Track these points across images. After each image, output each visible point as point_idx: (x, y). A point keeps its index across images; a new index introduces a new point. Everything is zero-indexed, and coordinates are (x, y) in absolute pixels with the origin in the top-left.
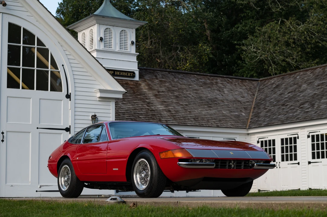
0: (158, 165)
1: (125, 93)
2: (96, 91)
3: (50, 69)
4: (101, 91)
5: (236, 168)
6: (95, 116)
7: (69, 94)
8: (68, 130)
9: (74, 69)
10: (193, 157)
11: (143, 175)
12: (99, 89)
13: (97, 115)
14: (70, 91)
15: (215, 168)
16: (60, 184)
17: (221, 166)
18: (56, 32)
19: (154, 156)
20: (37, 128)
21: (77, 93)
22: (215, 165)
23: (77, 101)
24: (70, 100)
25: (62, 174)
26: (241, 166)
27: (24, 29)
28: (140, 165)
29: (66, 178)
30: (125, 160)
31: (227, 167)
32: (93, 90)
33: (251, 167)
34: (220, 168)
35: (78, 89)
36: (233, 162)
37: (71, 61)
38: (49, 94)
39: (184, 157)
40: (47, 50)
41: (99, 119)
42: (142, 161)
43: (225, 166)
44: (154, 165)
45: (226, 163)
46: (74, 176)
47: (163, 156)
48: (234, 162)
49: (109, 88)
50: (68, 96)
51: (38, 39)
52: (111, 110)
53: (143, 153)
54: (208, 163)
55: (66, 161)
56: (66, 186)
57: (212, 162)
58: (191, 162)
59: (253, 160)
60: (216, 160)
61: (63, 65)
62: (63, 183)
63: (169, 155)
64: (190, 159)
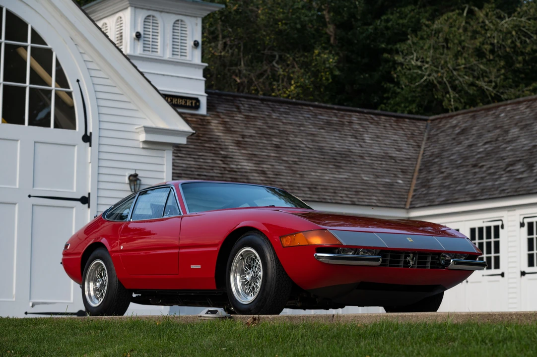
0: (277, 258)
1: (191, 134)
2: (137, 131)
3: (53, 86)
4: (148, 130)
5: (418, 267)
6: (136, 176)
7: (88, 134)
8: (85, 200)
9: (98, 88)
10: (342, 245)
11: (248, 277)
12: (145, 127)
13: (140, 174)
14: (90, 130)
15: (381, 265)
16: (86, 293)
17: (391, 262)
18: (66, 19)
19: (270, 242)
20: (30, 196)
21: (104, 133)
22: (381, 260)
23: (104, 148)
24: (90, 146)
25: (89, 276)
26: (425, 263)
27: (8, 12)
28: (243, 259)
29: (98, 284)
30: (215, 249)
31: (402, 264)
32: (133, 128)
33: (443, 266)
34: (390, 266)
35: (104, 126)
36: (411, 255)
37: (94, 73)
38: (51, 133)
39: (327, 244)
40: (50, 52)
41: (143, 181)
42: (247, 251)
43: (398, 262)
44: (269, 258)
45: (399, 257)
46: (115, 279)
47: (286, 242)
48: (413, 257)
49: (162, 125)
50: (87, 138)
51: (33, 31)
52: (165, 166)
53: (249, 237)
54: (368, 256)
55: (97, 252)
56: (98, 299)
57: (375, 255)
58: (338, 253)
59: (448, 252)
60: (383, 252)
61: (78, 81)
62: (92, 293)
63: (299, 240)
64: (337, 248)
